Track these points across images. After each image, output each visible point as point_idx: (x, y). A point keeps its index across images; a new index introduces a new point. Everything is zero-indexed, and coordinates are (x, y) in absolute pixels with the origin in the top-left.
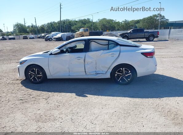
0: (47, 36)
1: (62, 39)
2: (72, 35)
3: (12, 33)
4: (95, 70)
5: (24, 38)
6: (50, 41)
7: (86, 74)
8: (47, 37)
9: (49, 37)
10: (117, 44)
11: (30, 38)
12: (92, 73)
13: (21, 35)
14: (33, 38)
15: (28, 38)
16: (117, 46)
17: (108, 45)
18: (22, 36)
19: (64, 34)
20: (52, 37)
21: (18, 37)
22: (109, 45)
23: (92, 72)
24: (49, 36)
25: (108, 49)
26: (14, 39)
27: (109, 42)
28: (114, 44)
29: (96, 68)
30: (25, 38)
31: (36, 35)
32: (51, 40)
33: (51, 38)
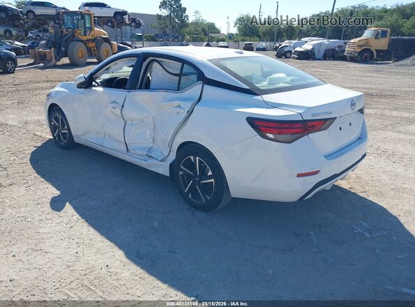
1: (314, 55)
2: (339, 46)
5: (245, 49)
6: (286, 57)
8: (283, 47)
9: (286, 49)
10: (199, 75)
11: (258, 49)
12: (139, 152)
14: (264, 49)
15: (254, 49)
16: (198, 81)
18: (243, 44)
19: (321, 43)
20: (292, 49)
21: (235, 45)
23: (141, 149)
24: (286, 46)
25: (178, 90)
29: (154, 141)
30: (249, 48)
31: (273, 43)
32: (289, 55)
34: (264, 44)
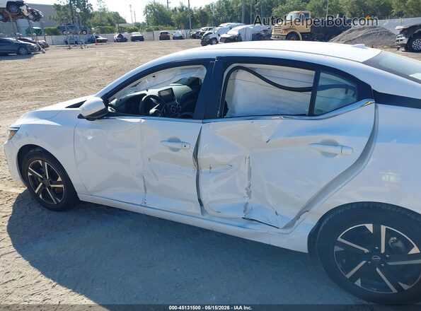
0: (207, 32)
2: (265, 31)
3: (138, 27)
4: (246, 200)
5: (161, 38)
7: (203, 211)
8: (208, 34)
9: (211, 37)
10: (360, 90)
11: (175, 38)
12: (232, 214)
13: (158, 29)
14: (181, 38)
15: (171, 38)
16: (359, 99)
17: (314, 89)
18: (157, 34)
19: (246, 29)
20: (216, 36)
21: (150, 35)
22: (319, 93)
24: (211, 33)
25: (311, 114)
26: (141, 39)
27: (317, 78)
28: (347, 88)
29: (249, 194)
30: (165, 37)
31: (189, 31)
32: (214, 42)
33: (216, 38)
34: (180, 33)
